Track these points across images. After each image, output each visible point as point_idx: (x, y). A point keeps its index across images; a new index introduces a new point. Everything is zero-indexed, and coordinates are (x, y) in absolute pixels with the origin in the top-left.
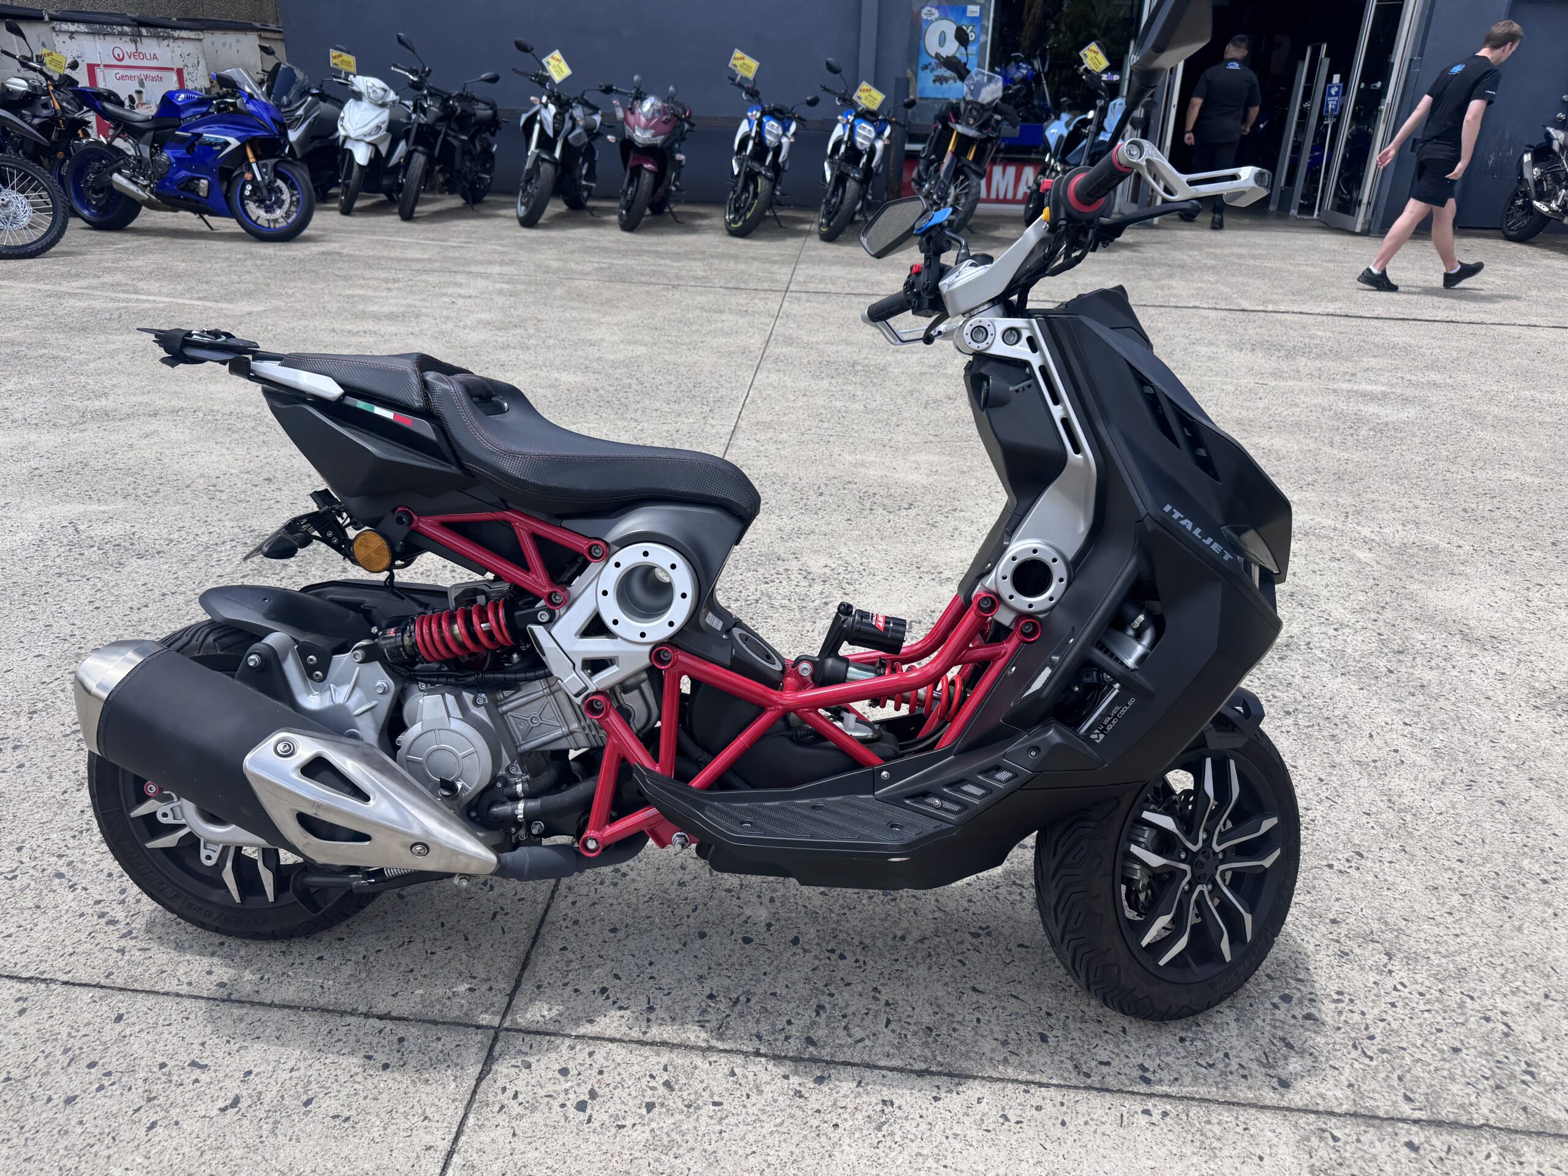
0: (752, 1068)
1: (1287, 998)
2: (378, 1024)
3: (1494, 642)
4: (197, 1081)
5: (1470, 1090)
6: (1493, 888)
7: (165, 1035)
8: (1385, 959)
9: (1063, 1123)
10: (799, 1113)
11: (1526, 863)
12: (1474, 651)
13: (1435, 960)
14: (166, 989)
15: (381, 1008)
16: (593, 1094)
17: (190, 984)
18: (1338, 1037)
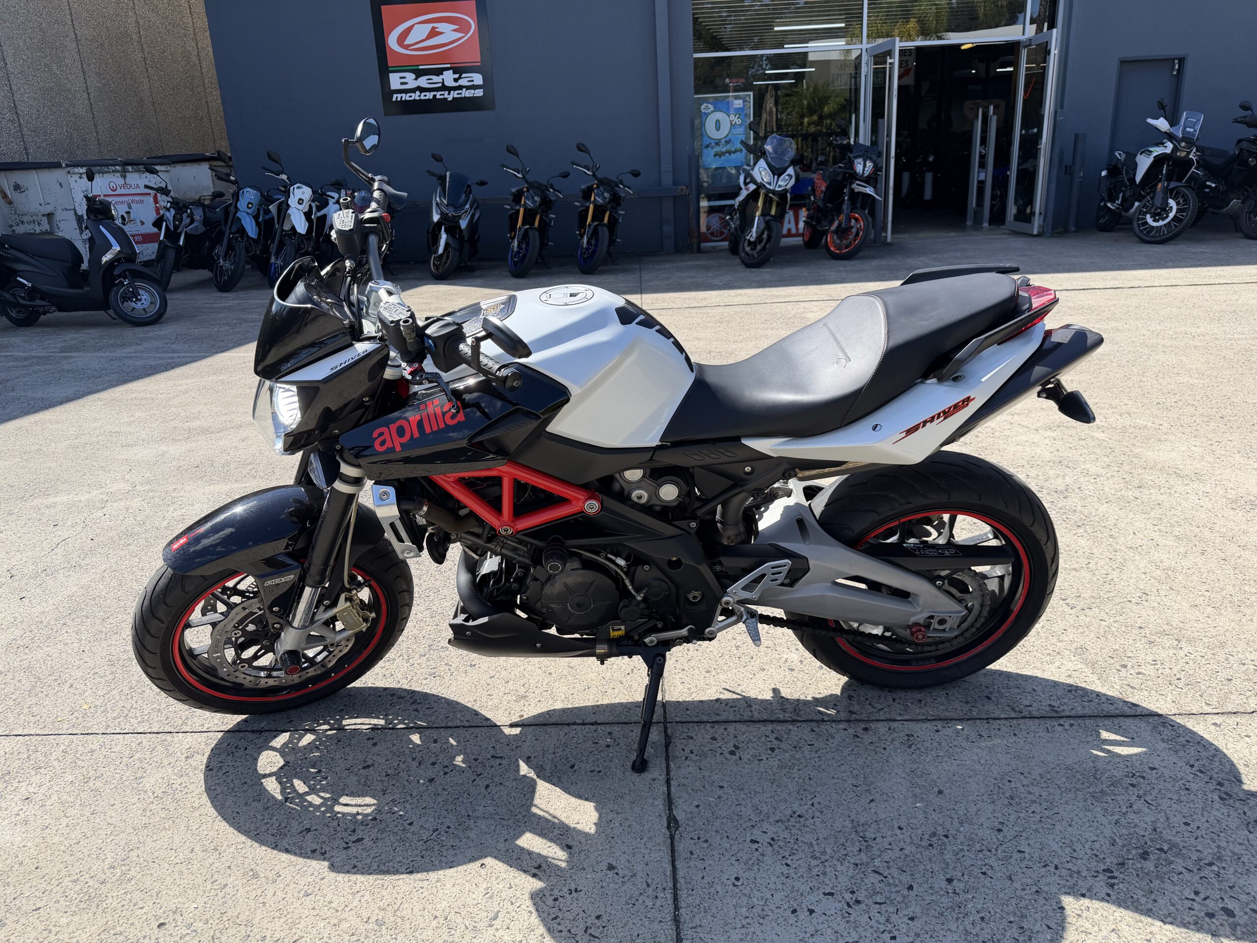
0: (822, 727)
1: (1125, 666)
2: (593, 728)
3: (1198, 476)
4: (500, 764)
5: (1243, 697)
6: (1230, 602)
7: (468, 746)
8: (1176, 642)
9: (1015, 735)
10: (860, 745)
11: (1246, 588)
12: (1186, 482)
13: (1206, 640)
14: (455, 725)
15: (589, 720)
16: (737, 747)
17: (468, 721)
18: (1160, 681)
